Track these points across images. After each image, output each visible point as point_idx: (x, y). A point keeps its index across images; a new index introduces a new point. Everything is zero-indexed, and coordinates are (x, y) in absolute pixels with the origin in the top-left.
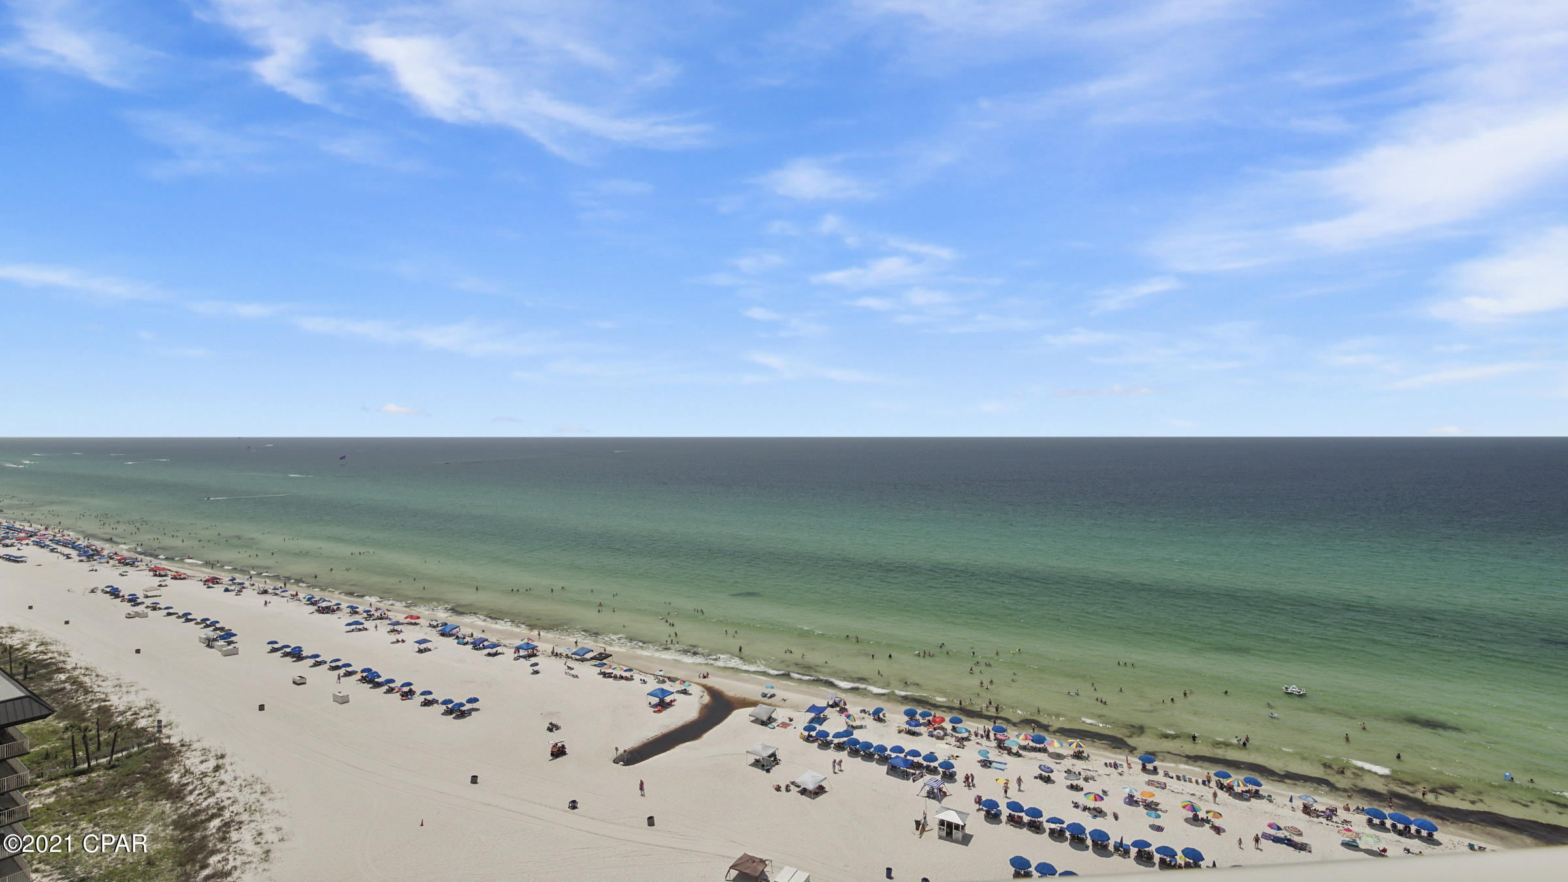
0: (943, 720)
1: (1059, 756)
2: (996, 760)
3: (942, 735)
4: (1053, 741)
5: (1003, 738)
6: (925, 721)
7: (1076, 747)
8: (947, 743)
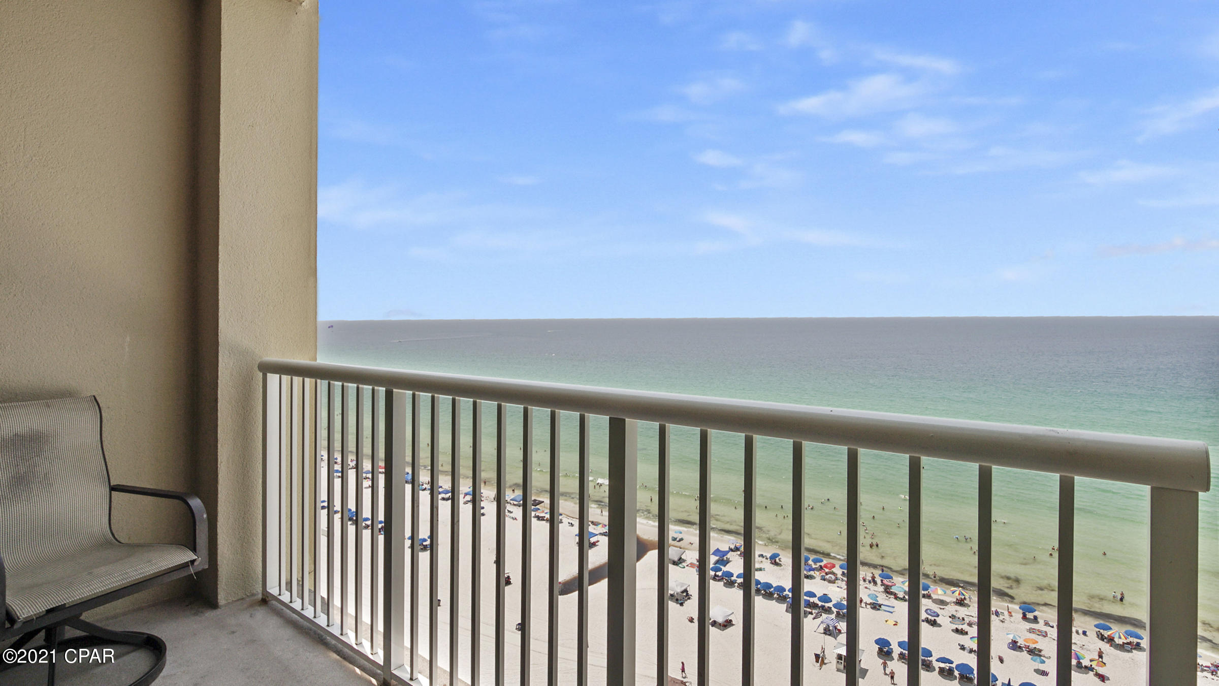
0: (834, 566)
1: (942, 603)
2: (884, 604)
3: (833, 579)
4: (936, 589)
5: (890, 584)
6: (817, 566)
7: (959, 594)
8: (838, 587)
